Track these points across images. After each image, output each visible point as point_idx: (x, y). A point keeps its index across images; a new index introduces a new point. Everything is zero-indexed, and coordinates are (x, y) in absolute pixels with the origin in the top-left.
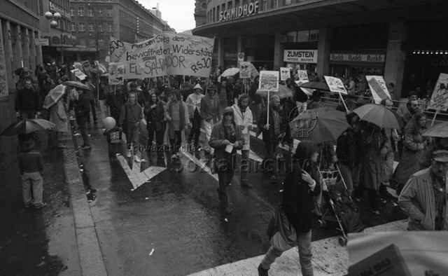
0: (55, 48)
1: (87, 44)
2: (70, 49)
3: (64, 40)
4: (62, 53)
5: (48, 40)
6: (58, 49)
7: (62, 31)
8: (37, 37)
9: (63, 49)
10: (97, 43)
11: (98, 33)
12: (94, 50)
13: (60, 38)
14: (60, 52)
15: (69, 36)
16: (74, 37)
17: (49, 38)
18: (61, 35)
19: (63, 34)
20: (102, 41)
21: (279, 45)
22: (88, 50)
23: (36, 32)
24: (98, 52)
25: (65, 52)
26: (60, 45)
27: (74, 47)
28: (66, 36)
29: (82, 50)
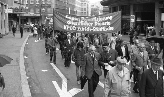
0: (16, 14)
1: (35, 11)
2: (25, 15)
3: (22, 9)
4: (20, 17)
5: (12, 10)
6: (18, 15)
7: (20, 4)
8: (6, 8)
9: (21, 15)
10: (41, 11)
11: (42, 5)
12: (39, 15)
13: (19, 8)
14: (18, 17)
15: (24, 7)
16: (27, 8)
17: (13, 8)
18: (20, 7)
19: (21, 6)
20: (43, 9)
21: (158, 10)
22: (35, 15)
23: (5, 6)
24: (41, 16)
25: (22, 17)
26: (19, 13)
27: (27, 14)
28: (22, 7)
29: (31, 15)
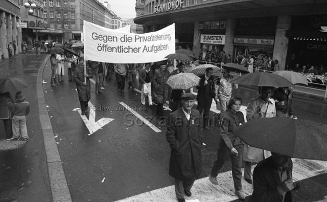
0: (32, 30)
1: (56, 27)
2: (43, 31)
3: (39, 24)
4: (37, 34)
5: (26, 23)
6: (34, 31)
7: (37, 17)
8: (17, 21)
9: (38, 31)
10: (63, 27)
11: (64, 19)
12: (61, 32)
13: (35, 22)
14: (35, 33)
15: (42, 22)
16: (46, 22)
18: (36, 20)
19: (38, 20)
20: (66, 25)
21: (197, 31)
22: (56, 32)
23: (17, 18)
24: (63, 33)
25: (39, 33)
26: (36, 28)
27: (46, 29)
28: (40, 21)
29: (52, 32)
